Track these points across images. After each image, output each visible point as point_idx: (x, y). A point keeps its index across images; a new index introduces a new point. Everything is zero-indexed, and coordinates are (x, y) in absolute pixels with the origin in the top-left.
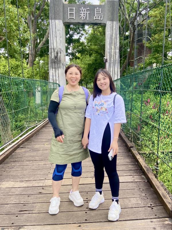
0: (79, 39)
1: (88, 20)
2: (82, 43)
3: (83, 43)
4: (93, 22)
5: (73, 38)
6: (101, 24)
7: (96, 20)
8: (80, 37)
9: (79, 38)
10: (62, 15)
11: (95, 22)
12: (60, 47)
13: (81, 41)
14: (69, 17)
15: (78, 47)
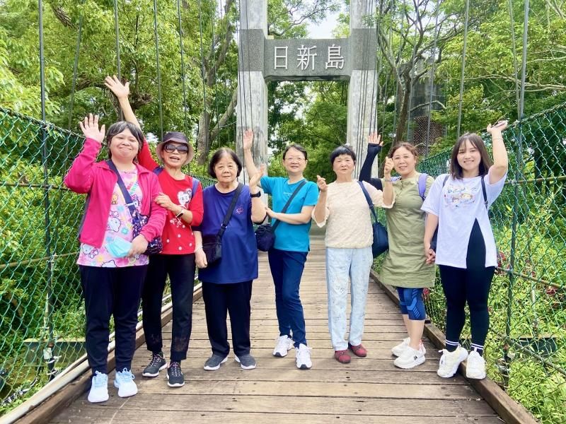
0: (292, 114)
1: (314, 70)
2: (298, 122)
3: (300, 122)
4: (323, 74)
5: (281, 111)
6: (339, 76)
7: (329, 70)
8: (295, 111)
9: (293, 112)
10: (262, 61)
11: (327, 73)
12: (258, 125)
13: (296, 118)
14: (276, 66)
15: (291, 129)
